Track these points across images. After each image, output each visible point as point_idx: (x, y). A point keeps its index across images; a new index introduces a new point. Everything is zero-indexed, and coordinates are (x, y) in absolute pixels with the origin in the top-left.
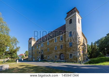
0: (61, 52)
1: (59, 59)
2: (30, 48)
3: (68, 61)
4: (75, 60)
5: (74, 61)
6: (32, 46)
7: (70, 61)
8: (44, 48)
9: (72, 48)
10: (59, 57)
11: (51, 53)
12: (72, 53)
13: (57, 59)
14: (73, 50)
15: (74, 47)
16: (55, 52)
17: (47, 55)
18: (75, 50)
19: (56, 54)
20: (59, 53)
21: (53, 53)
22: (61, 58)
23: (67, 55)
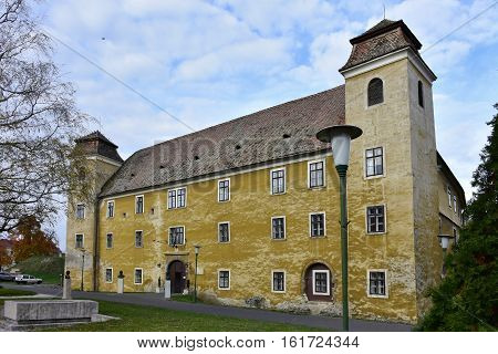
0: (312, 256)
1: (299, 298)
2: (81, 208)
4: (401, 307)
8: (195, 217)
9: (384, 239)
10: (299, 281)
11: (246, 256)
12: (382, 266)
13: (288, 296)
14: (393, 254)
15: (399, 238)
16: (276, 254)
17: (216, 264)
18: (400, 251)
19: (282, 264)
20: (300, 258)
21: (261, 257)
22: (314, 293)
23: (354, 277)
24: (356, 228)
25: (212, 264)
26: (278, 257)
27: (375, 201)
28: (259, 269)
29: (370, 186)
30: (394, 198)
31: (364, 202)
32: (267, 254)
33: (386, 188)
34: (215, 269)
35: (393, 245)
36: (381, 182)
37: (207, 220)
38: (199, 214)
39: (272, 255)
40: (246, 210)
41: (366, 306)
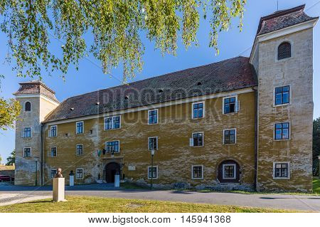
0: (225, 155)
1: (214, 181)
2: (28, 130)
3: (269, 187)
4: (299, 184)
5: (295, 189)
6: (42, 119)
7: (275, 186)
8: (128, 135)
9: (288, 143)
10: (213, 171)
11: (170, 158)
12: (286, 159)
13: (205, 180)
14: (294, 152)
15: (300, 142)
16: (195, 156)
17: (145, 163)
18: (300, 150)
19: (201, 161)
20: (215, 157)
21: (184, 158)
22: (224, 178)
23: (262, 167)
24: (265, 137)
25: (142, 164)
26: (197, 158)
27: (281, 120)
28: (182, 165)
29: (277, 110)
30: (297, 118)
31: (272, 121)
32: (188, 156)
33: (290, 112)
34: (145, 166)
35: (295, 146)
36: (288, 108)
37: (139, 136)
38: (132, 132)
39: (192, 157)
40: (172, 129)
41: (271, 184)
